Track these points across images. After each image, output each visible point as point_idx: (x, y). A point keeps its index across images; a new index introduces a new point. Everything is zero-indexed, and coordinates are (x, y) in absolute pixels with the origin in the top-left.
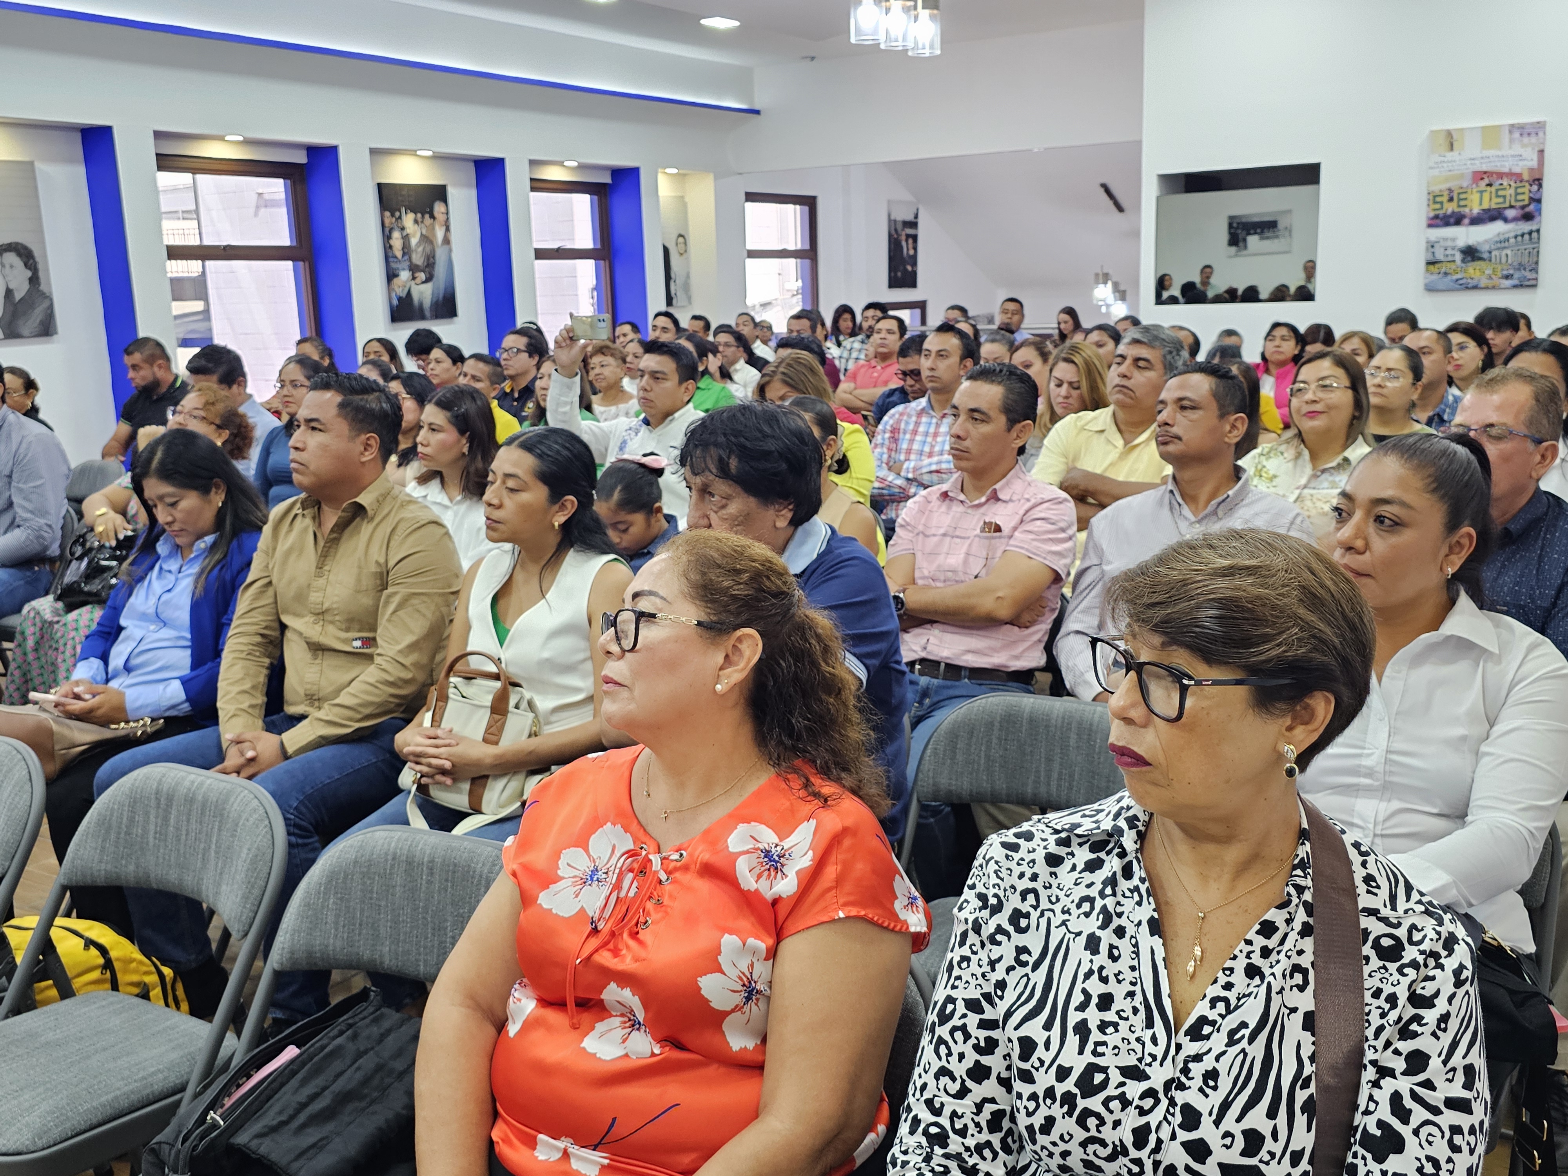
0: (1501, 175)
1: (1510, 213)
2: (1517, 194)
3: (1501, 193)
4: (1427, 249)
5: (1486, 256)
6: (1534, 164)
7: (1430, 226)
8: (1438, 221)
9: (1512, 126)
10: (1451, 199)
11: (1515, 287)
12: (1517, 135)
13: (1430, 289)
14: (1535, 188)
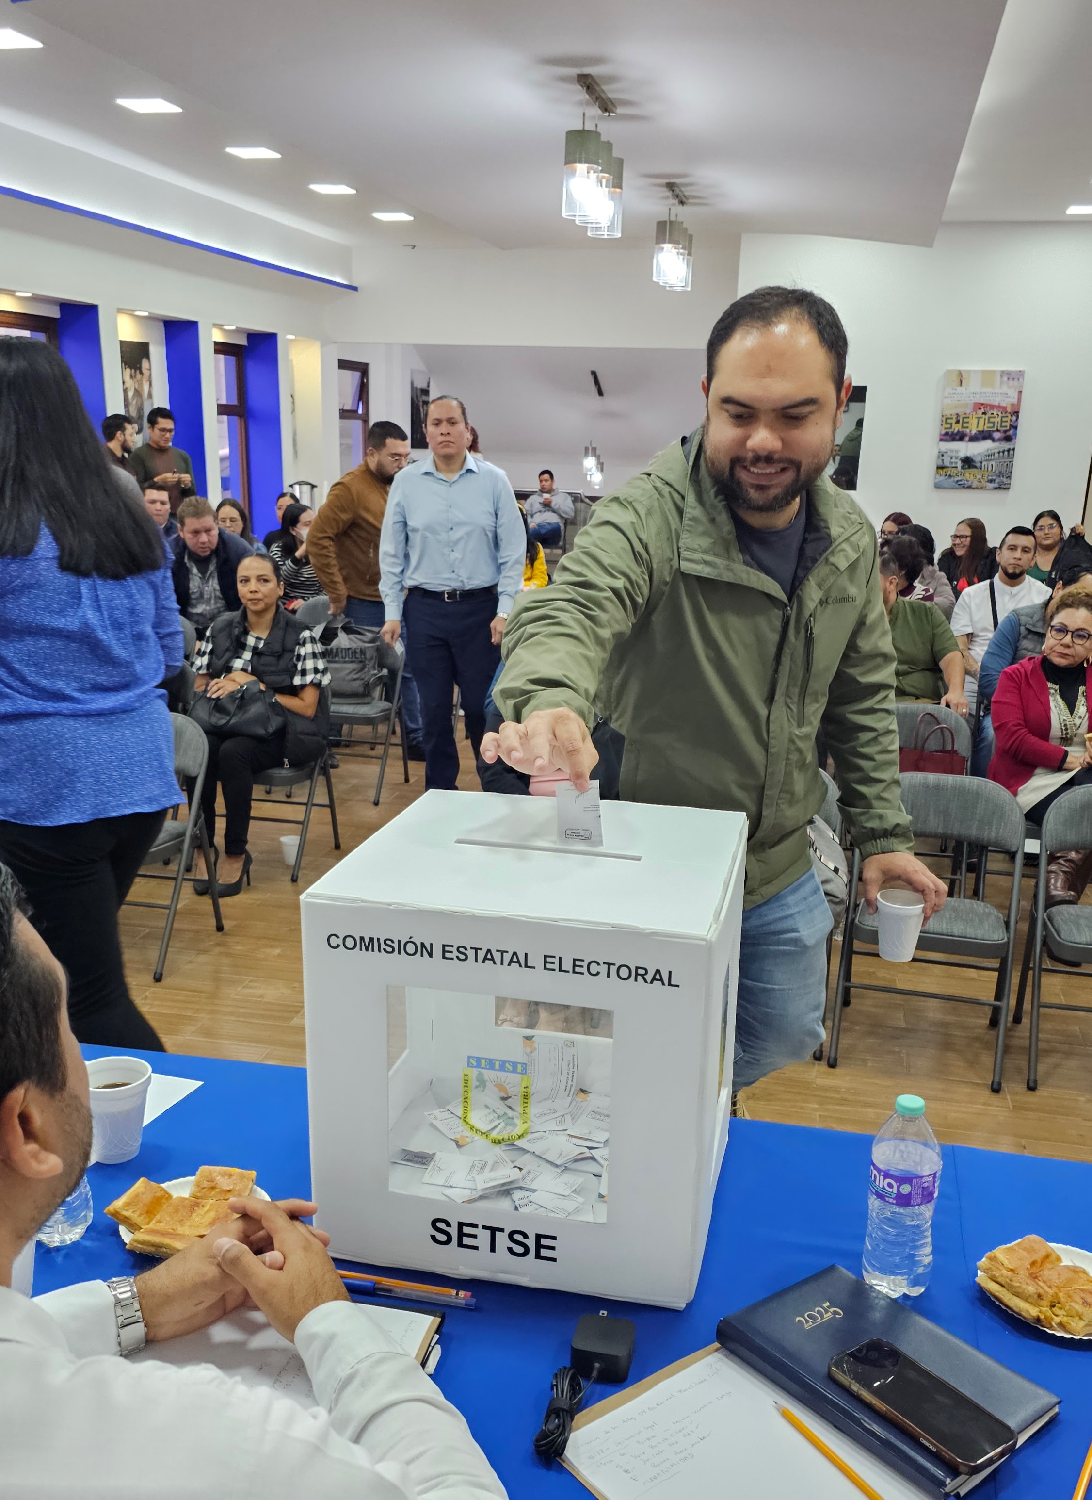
0: (992, 407)
1: (997, 435)
2: (1002, 421)
3: (992, 420)
4: (938, 457)
5: (978, 465)
6: (1015, 401)
7: (941, 440)
8: (948, 437)
9: (1003, 372)
10: (958, 422)
11: (996, 488)
12: (1005, 379)
13: (938, 486)
14: (1014, 418)
